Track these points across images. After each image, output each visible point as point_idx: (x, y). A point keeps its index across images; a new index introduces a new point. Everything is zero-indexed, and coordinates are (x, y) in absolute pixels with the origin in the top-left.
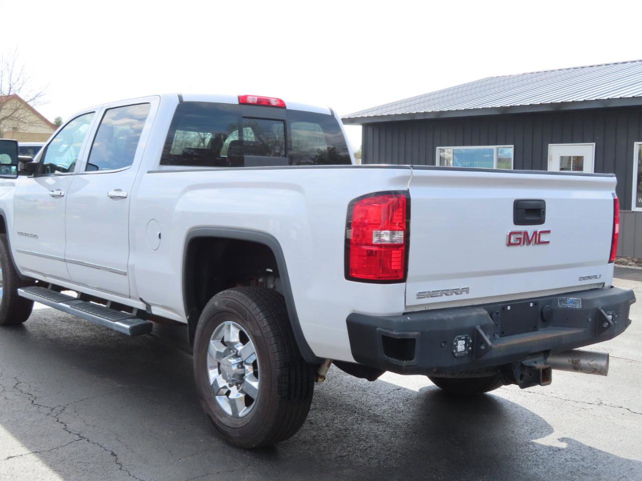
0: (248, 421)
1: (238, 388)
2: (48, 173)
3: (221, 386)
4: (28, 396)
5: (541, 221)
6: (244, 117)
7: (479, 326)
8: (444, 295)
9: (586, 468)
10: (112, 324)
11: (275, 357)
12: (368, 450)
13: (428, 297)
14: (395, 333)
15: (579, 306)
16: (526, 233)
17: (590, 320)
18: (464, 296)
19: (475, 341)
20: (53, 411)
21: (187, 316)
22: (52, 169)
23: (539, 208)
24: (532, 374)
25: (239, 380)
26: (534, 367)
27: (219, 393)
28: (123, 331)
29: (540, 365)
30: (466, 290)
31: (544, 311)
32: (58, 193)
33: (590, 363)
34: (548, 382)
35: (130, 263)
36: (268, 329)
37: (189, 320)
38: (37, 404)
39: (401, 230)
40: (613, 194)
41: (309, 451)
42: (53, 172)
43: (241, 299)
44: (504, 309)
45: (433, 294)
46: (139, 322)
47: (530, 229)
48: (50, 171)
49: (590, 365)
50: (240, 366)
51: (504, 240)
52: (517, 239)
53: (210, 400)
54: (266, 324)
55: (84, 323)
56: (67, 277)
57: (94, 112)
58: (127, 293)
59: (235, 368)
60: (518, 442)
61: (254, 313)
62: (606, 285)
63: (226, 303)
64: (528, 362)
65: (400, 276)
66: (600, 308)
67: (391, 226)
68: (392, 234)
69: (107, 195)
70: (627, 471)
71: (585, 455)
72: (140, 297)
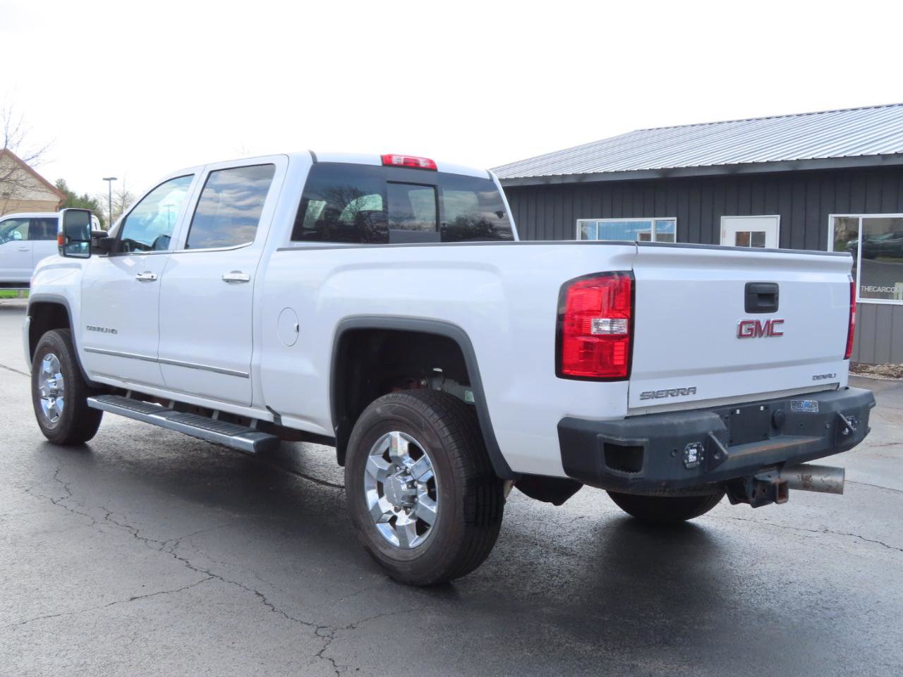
0: (423, 552)
1: (407, 513)
2: (127, 251)
3: (384, 512)
4: (128, 529)
5: (774, 309)
6: (389, 182)
7: (712, 433)
8: (670, 395)
9: (826, 602)
10: (228, 440)
11: (461, 474)
12: (565, 587)
13: (653, 398)
14: (621, 440)
15: (815, 410)
16: (758, 323)
17: (828, 426)
18: (690, 397)
19: (709, 449)
20: (165, 545)
21: (334, 427)
22: (132, 246)
23: (772, 292)
24: (766, 490)
25: (410, 503)
26: (768, 482)
27: (380, 520)
28: (245, 448)
29: (774, 478)
30: (694, 390)
31: (775, 415)
32: (148, 276)
33: (824, 479)
34: (783, 500)
35: (253, 363)
36: (451, 439)
37: (338, 433)
38: (142, 538)
39: (624, 318)
40: (849, 276)
41: (494, 589)
42: (132, 250)
43: (414, 404)
44: (732, 413)
45: (656, 395)
46: (263, 436)
47: (762, 318)
48: (129, 249)
49: (823, 481)
50: (410, 486)
51: (735, 332)
52: (749, 329)
53: (369, 528)
54: (447, 433)
55: (164, 443)
56: (162, 383)
57: (193, 175)
58: (248, 400)
59: (404, 487)
60: (740, 575)
61: (431, 420)
62: (841, 386)
63: (393, 410)
64: (761, 476)
65: (621, 372)
66: (839, 412)
67: (613, 313)
68: (612, 324)
69: (221, 278)
70: (874, 604)
71: (821, 587)
72: (268, 405)
